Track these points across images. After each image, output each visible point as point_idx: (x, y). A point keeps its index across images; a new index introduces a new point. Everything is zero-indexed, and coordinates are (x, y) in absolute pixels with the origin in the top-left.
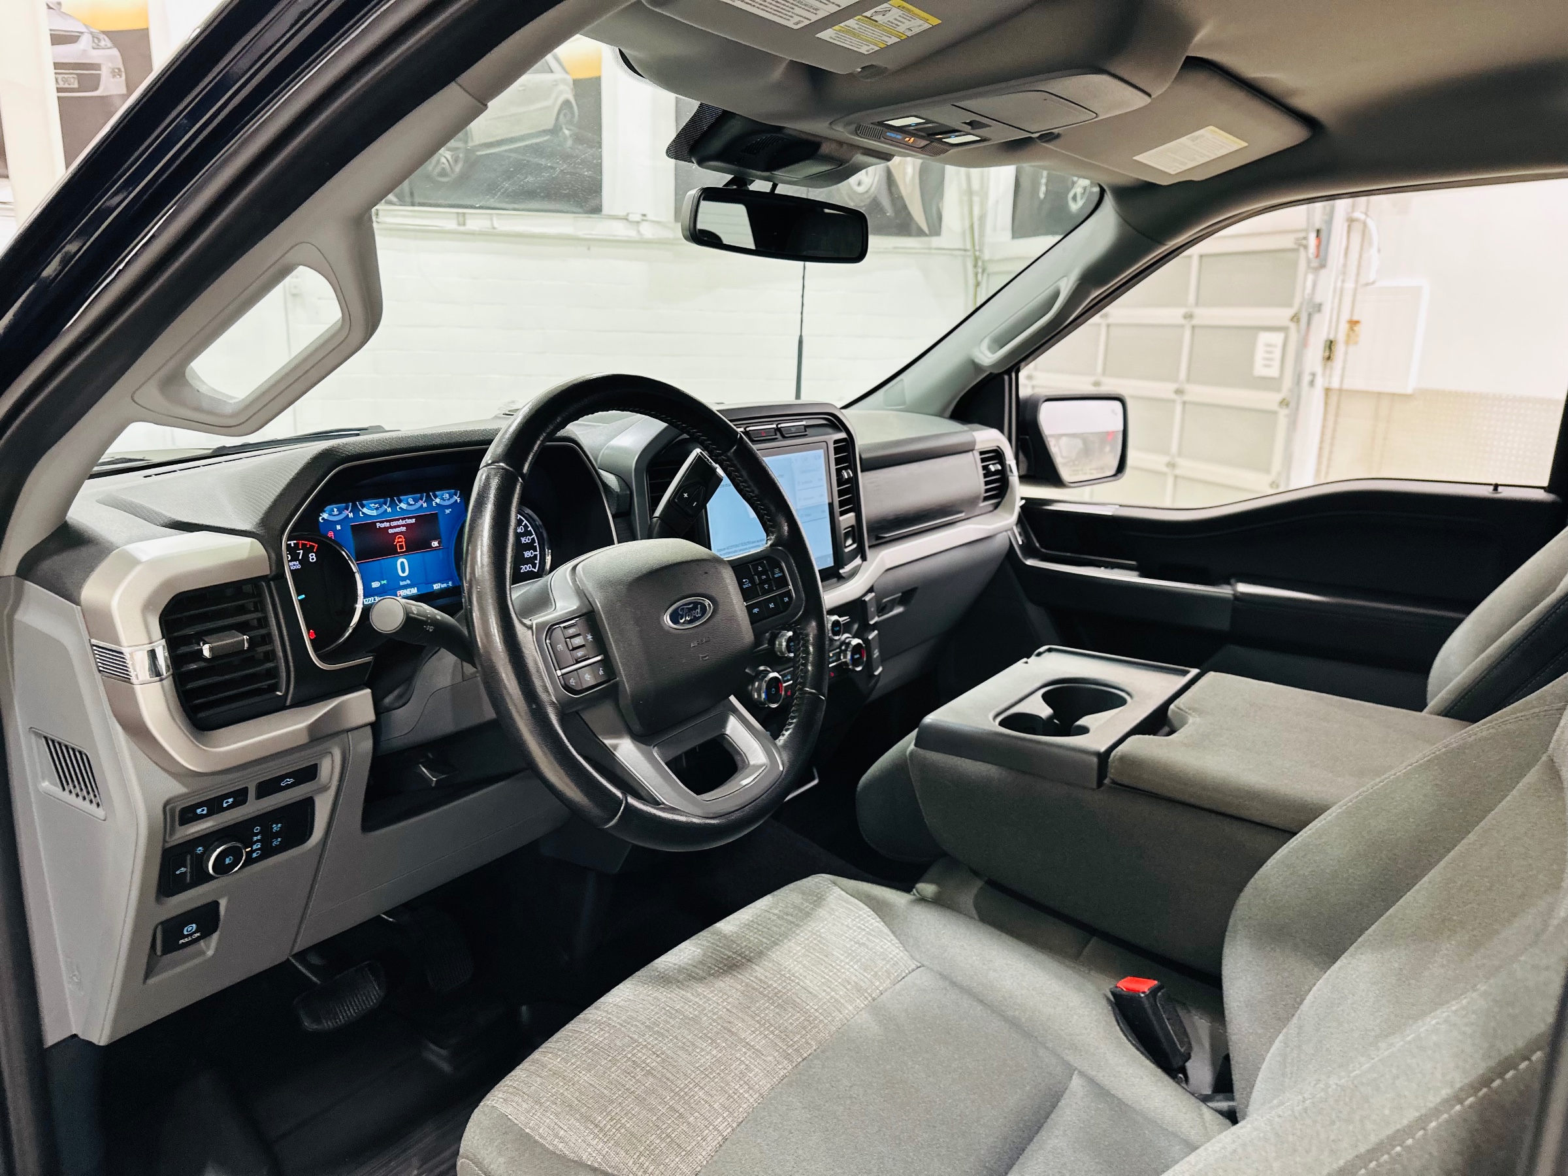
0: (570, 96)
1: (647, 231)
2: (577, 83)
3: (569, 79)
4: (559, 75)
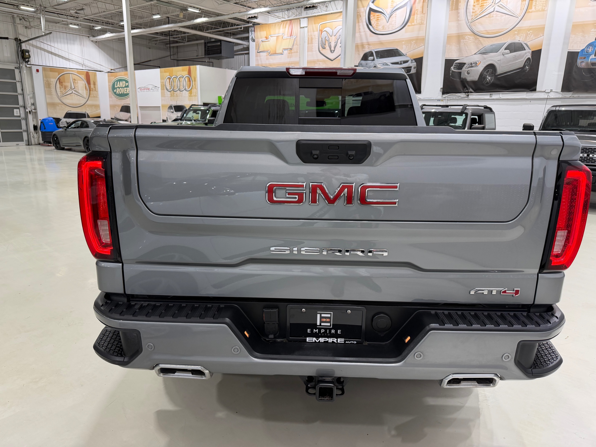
0: (529, 56)
1: (552, 95)
2: (533, 52)
3: (531, 51)
4: (527, 50)
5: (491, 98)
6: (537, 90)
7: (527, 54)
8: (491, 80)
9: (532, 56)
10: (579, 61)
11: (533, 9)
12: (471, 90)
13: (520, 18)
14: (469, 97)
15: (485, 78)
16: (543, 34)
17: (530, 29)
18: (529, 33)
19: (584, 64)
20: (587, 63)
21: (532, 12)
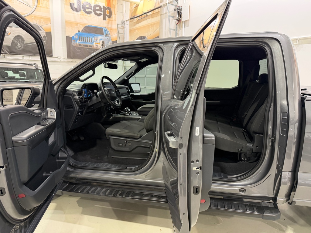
5: (23, 59)
6: (53, 56)
7: (43, 33)
8: (22, 46)
9: (46, 35)
10: (73, 42)
11: (41, 5)
12: (7, 52)
13: (34, 9)
14: (6, 57)
15: (16, 45)
16: (50, 23)
17: (42, 18)
18: (41, 20)
19: (75, 44)
20: (77, 44)
21: (40, 7)
